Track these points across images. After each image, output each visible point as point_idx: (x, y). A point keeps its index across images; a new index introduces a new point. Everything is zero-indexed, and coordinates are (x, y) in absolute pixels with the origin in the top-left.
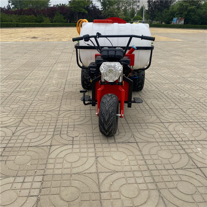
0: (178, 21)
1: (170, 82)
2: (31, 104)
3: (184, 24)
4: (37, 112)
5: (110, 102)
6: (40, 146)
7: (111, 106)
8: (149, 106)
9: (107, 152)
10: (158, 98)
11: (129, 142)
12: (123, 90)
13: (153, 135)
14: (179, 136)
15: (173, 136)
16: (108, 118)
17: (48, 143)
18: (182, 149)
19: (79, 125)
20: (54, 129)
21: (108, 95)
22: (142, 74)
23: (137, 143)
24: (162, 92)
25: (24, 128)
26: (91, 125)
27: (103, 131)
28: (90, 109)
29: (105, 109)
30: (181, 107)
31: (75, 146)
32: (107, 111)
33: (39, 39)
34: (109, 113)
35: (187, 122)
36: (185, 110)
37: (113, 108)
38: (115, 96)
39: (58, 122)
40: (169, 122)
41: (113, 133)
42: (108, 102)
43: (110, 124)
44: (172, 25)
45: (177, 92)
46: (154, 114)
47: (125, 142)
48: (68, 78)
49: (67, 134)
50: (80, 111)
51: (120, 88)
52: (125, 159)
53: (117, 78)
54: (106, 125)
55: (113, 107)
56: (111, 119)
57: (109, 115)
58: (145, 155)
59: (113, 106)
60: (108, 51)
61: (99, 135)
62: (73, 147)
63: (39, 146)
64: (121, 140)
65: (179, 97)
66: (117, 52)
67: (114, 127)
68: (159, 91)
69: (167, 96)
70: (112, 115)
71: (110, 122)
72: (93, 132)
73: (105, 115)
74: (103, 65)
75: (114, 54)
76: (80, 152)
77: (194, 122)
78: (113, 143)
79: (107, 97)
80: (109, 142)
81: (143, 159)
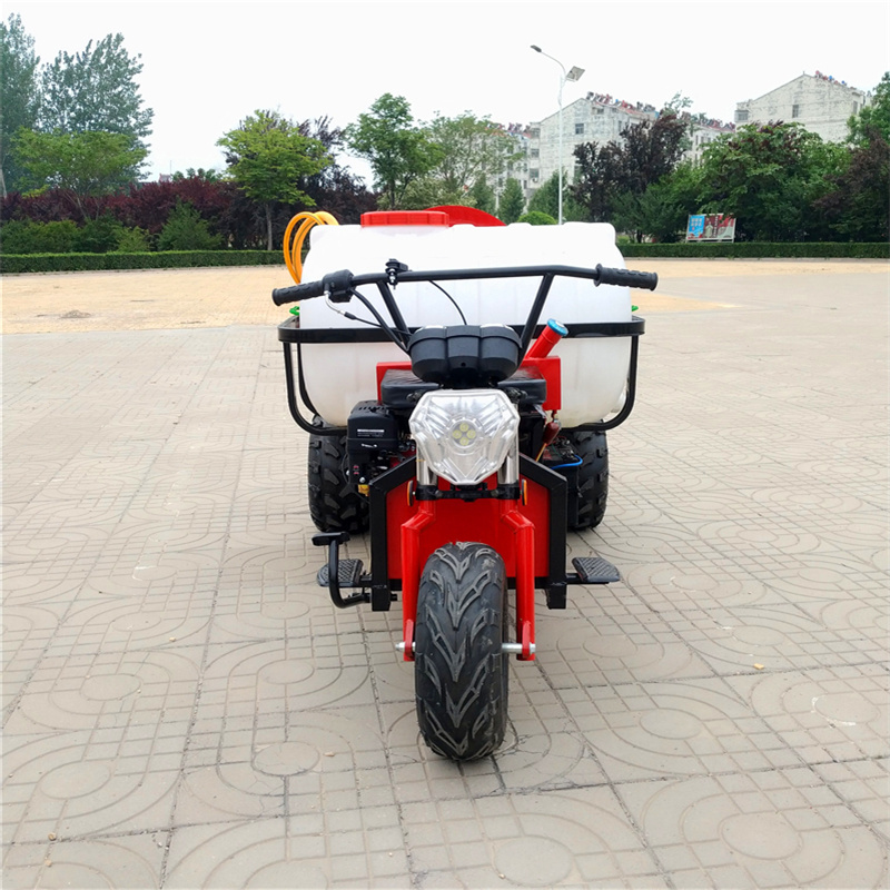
0: (710, 228)
1: (720, 486)
2: (62, 621)
3: (736, 240)
4: (97, 655)
5: (469, 585)
6: (113, 835)
7: (475, 605)
8: (643, 600)
9: (468, 842)
10: (679, 557)
11: (573, 786)
12: (523, 523)
13: (685, 740)
14: (813, 737)
15: (782, 740)
16: (462, 663)
17: (159, 818)
18: (839, 801)
19: (310, 710)
20: (183, 740)
21: (455, 550)
22: (595, 451)
23: (611, 785)
24: (693, 530)
25: (29, 743)
26: (373, 710)
27: (441, 734)
28: (359, 629)
29: (448, 619)
30: (794, 599)
31: (297, 825)
32: (456, 629)
33: (98, 319)
34: (468, 639)
35: (838, 666)
36: (812, 609)
37: (483, 612)
38: (490, 551)
39: (201, 701)
40: (751, 670)
41: (489, 743)
42: (458, 582)
43: (477, 693)
44: (685, 248)
45: (759, 527)
46: (671, 637)
47: (551, 787)
48: (240, 486)
49: (252, 762)
50: (312, 639)
51: (511, 515)
52: (566, 877)
53: (492, 464)
54: (456, 703)
55: (487, 606)
56: (480, 668)
57: (469, 650)
58: (663, 846)
59: (485, 601)
60: (446, 340)
61: (419, 758)
62: (287, 830)
63: (108, 836)
64: (530, 778)
65: (775, 552)
66: (487, 343)
67: (495, 712)
68: (680, 527)
69: (717, 547)
70: (483, 648)
71: (475, 686)
72: (384, 744)
73: (446, 650)
74: (426, 406)
75: (476, 354)
76: (324, 857)
77: (870, 666)
78: (493, 794)
79: (452, 561)
80: (474, 792)
81: (654, 869)
